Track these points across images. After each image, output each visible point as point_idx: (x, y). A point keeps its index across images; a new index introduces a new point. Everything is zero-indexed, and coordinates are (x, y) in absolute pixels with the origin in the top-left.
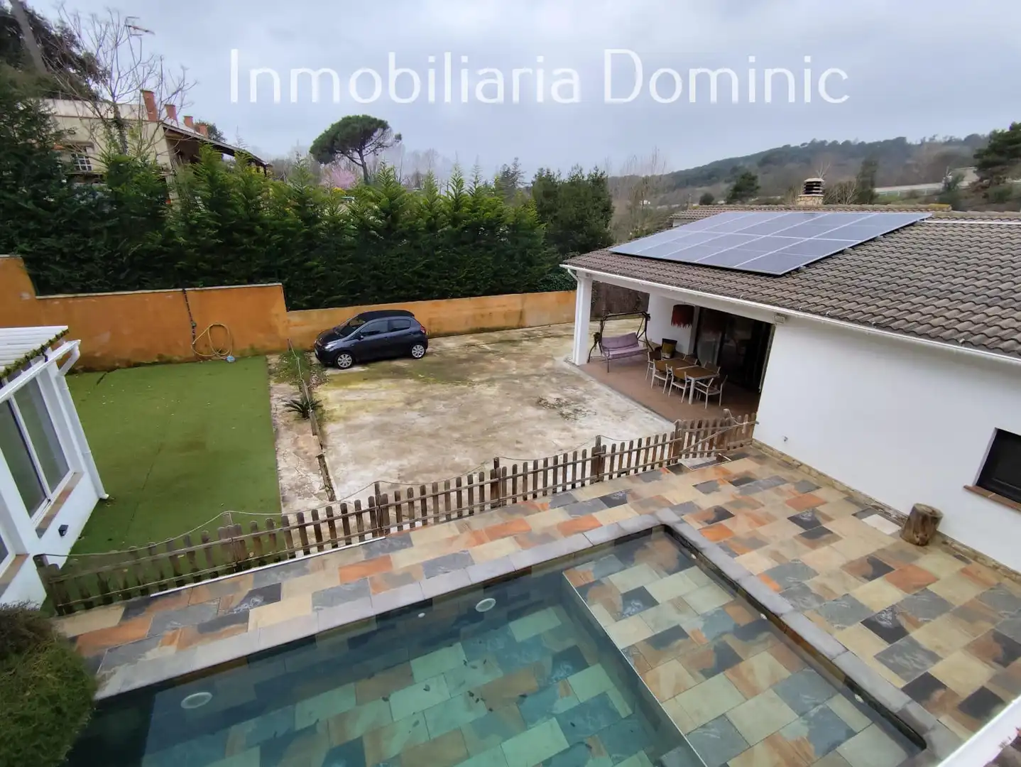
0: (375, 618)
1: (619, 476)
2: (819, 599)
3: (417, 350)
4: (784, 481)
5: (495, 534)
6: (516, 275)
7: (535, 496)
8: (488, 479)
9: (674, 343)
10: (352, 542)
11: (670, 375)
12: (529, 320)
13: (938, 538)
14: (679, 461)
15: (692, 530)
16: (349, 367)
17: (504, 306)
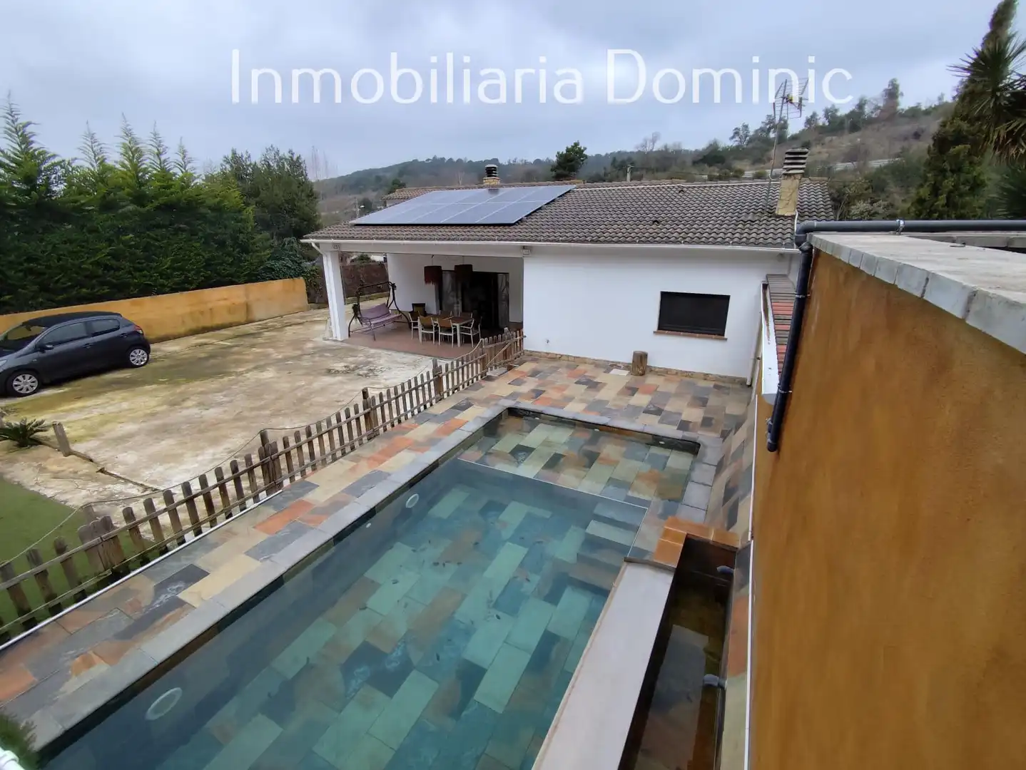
0: (332, 540)
1: (453, 393)
2: (617, 410)
3: (138, 356)
4: (558, 368)
5: (389, 453)
6: (231, 264)
7: (400, 422)
8: (361, 410)
9: (423, 305)
10: (247, 506)
11: (437, 328)
12: (258, 313)
13: (648, 370)
14: (488, 374)
15: (527, 404)
16: (34, 392)
17: (225, 299)
